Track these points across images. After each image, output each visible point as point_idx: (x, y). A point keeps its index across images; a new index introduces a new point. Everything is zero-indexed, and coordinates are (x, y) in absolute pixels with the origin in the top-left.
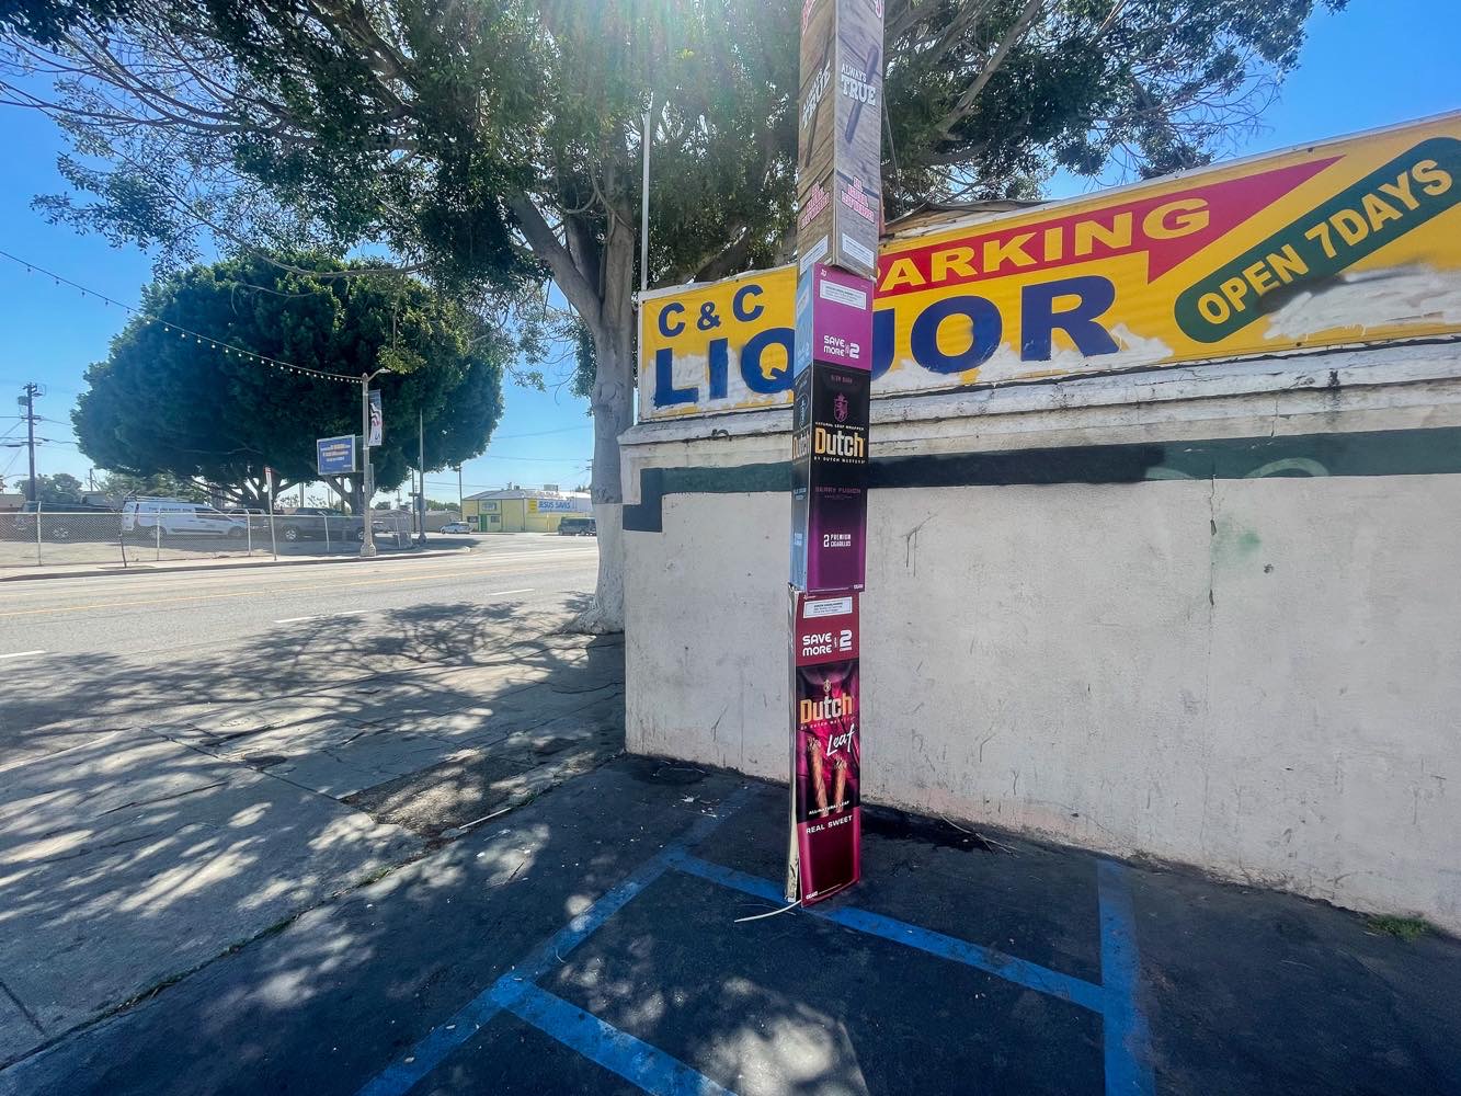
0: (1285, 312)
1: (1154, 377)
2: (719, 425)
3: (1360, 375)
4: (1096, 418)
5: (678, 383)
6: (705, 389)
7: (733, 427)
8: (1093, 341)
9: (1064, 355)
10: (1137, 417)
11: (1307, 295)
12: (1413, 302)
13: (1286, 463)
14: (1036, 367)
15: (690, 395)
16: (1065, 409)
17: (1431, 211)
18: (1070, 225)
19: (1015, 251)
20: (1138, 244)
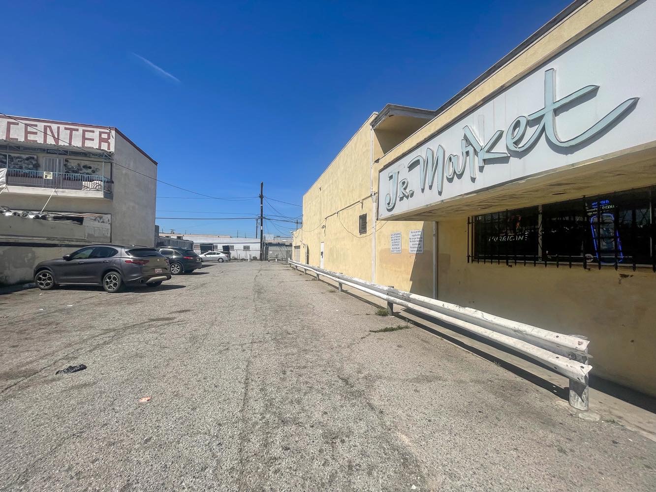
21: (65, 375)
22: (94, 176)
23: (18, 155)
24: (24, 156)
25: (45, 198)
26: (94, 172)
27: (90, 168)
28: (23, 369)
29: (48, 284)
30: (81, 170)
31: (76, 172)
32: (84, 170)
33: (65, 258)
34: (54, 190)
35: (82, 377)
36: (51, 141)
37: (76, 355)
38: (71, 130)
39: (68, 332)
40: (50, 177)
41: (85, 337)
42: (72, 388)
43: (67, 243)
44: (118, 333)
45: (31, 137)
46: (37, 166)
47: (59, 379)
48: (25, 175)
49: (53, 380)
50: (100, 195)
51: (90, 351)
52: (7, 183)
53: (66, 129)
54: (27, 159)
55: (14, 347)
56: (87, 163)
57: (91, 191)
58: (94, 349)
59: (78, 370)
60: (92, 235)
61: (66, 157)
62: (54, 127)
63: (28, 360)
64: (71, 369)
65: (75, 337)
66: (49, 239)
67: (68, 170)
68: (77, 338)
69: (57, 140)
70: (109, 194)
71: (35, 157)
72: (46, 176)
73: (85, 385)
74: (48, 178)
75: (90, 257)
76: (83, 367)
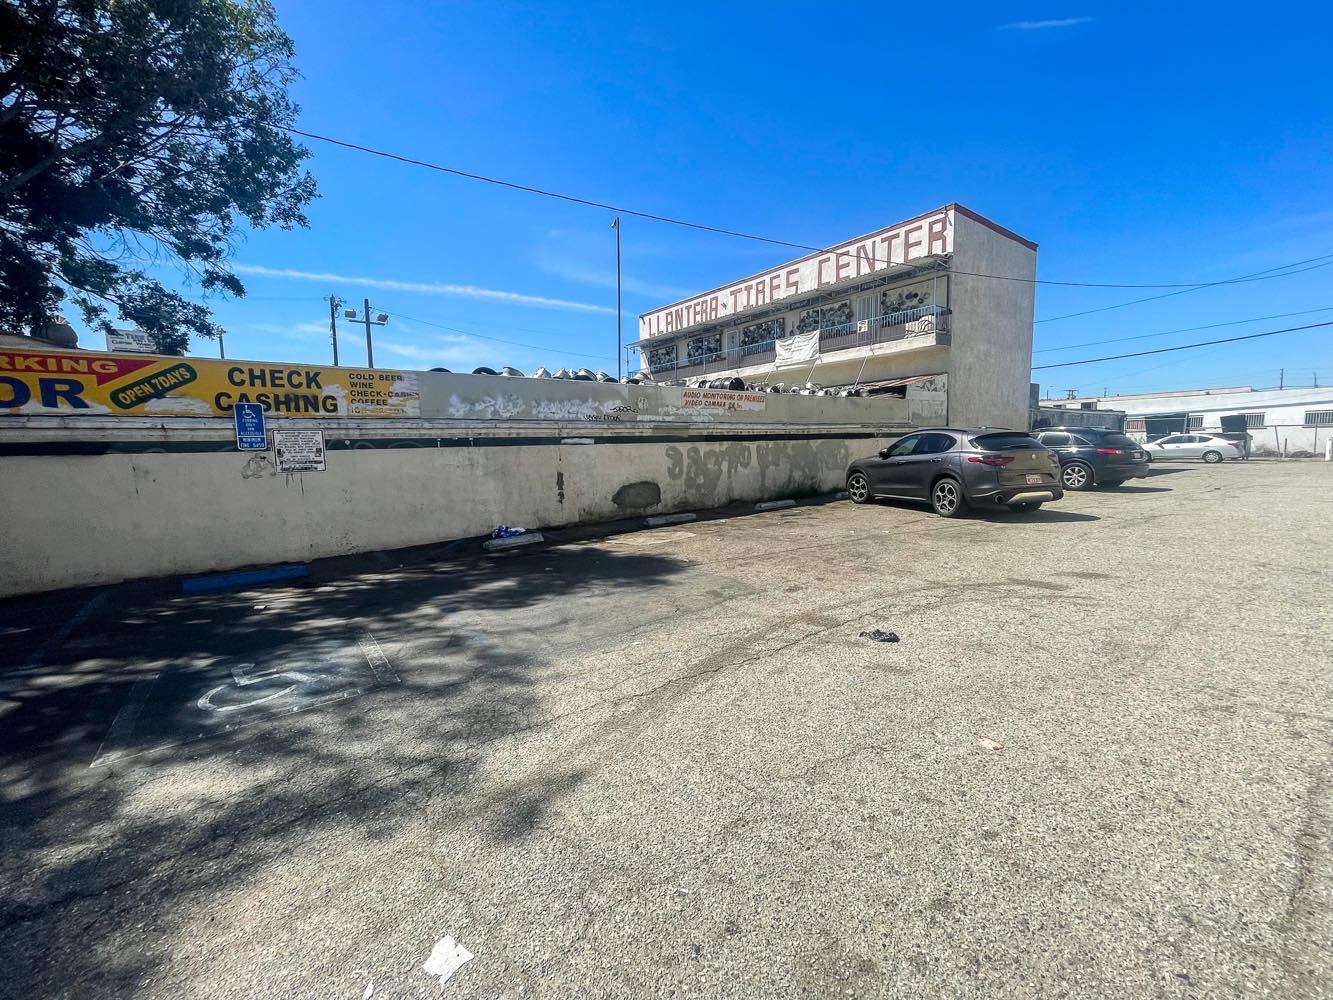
0: (149, 403)
1: (104, 419)
3: (170, 426)
4: (82, 432)
8: (79, 403)
9: (64, 408)
10: (97, 432)
11: (155, 399)
12: (187, 406)
13: (154, 450)
14: (51, 410)
16: (65, 428)
17: (186, 382)
18: (59, 359)
19: (32, 363)
20: (91, 372)
21: (872, 643)
22: (922, 308)
23: (831, 306)
24: (837, 306)
25: (860, 362)
26: (921, 301)
27: (916, 295)
28: (826, 614)
29: (861, 495)
30: (903, 303)
31: (897, 310)
32: (909, 303)
33: (882, 455)
34: (869, 347)
35: (892, 655)
36: (865, 270)
37: (887, 615)
38: (889, 240)
39: (882, 574)
40: (863, 327)
41: (901, 588)
42: (878, 666)
43: (885, 430)
44: (951, 593)
45: (843, 273)
46: (850, 316)
47: (863, 646)
48: (838, 334)
49: (856, 644)
50: (930, 341)
51: (906, 613)
52: (821, 352)
53: (883, 241)
54: (840, 308)
55: (819, 579)
56: (912, 289)
57: (919, 339)
58: (913, 611)
59: (888, 641)
60: (918, 415)
61: (884, 288)
62: (868, 243)
63: (832, 603)
64: (878, 635)
65: (888, 582)
66: (864, 426)
67: (888, 309)
68: (890, 587)
69: (871, 263)
70: (944, 336)
71: (848, 302)
72: (860, 328)
73: (893, 669)
74: (863, 330)
75: (915, 452)
76: (894, 639)
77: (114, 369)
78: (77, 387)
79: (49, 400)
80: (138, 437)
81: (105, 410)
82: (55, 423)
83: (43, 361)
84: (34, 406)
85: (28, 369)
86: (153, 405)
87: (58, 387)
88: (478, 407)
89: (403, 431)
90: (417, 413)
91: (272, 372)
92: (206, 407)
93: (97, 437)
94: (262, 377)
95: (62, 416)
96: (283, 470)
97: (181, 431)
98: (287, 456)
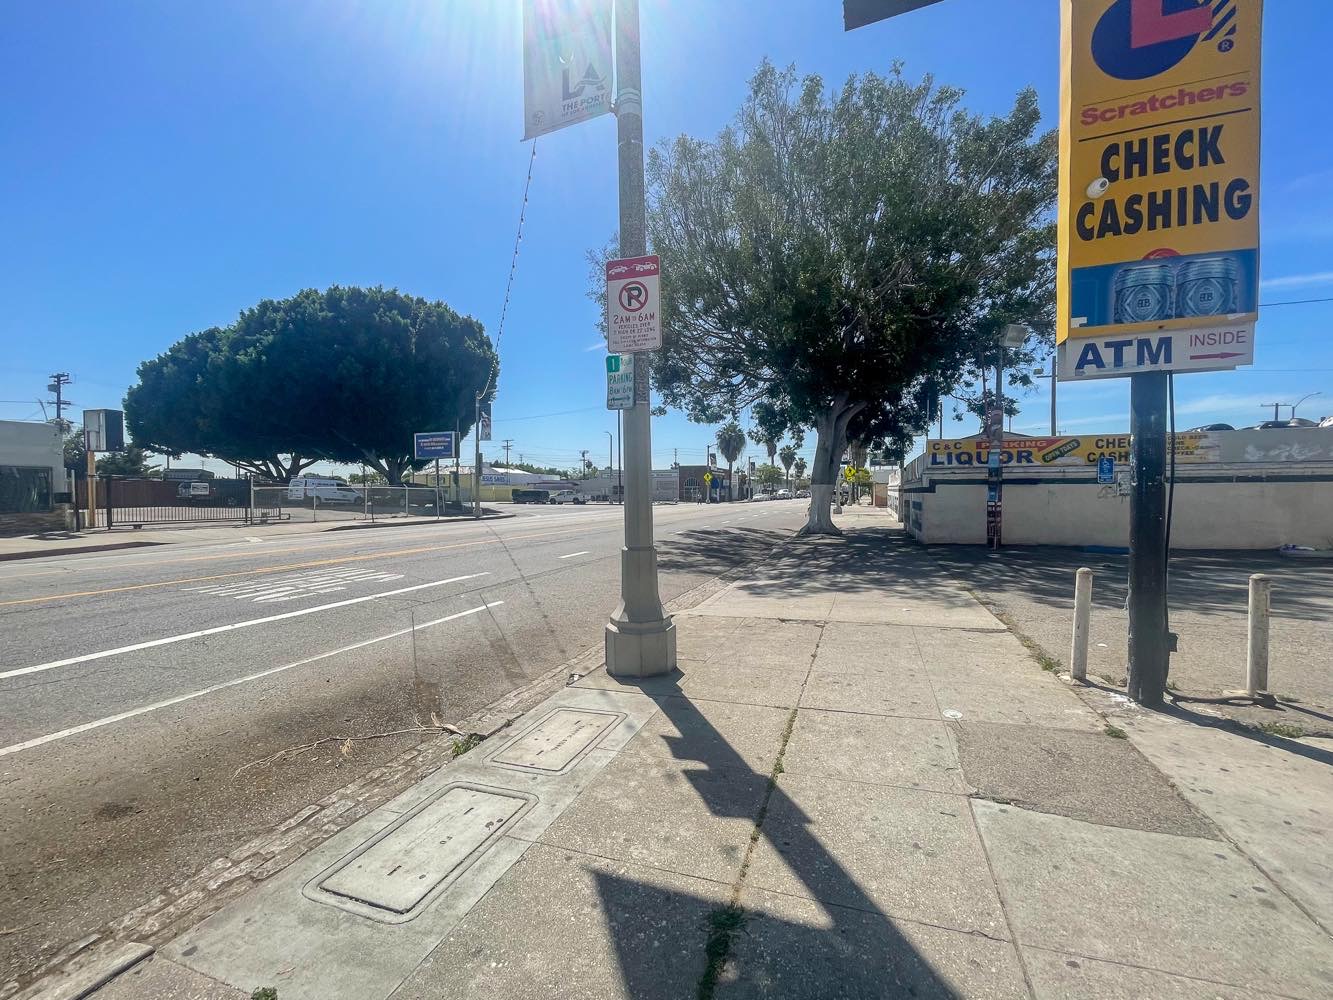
0: (1057, 460)
1: (1040, 468)
2: (953, 470)
3: (1065, 471)
4: (1031, 474)
5: (938, 461)
6: (946, 462)
7: (957, 471)
8: (1029, 461)
9: (1024, 463)
10: (1037, 474)
11: (1060, 457)
12: (1075, 460)
13: (1058, 482)
14: (1020, 464)
15: (943, 463)
16: (1026, 472)
17: (1075, 448)
18: (1025, 442)
19: (1015, 444)
20: (1036, 446)
77: (1044, 444)
78: (1030, 454)
79: (1019, 461)
80: (1053, 476)
81: (1039, 464)
82: (1021, 470)
83: (1019, 444)
84: (1013, 463)
85: (1014, 447)
86: (1059, 461)
87: (1024, 454)
88: (1273, 453)
89: (1205, 472)
90: (1217, 459)
91: (1119, 440)
92: (1082, 461)
93: (1035, 476)
94: (1113, 443)
95: (1023, 467)
96: (1121, 495)
97: (1071, 473)
98: (1124, 486)
